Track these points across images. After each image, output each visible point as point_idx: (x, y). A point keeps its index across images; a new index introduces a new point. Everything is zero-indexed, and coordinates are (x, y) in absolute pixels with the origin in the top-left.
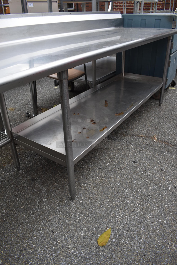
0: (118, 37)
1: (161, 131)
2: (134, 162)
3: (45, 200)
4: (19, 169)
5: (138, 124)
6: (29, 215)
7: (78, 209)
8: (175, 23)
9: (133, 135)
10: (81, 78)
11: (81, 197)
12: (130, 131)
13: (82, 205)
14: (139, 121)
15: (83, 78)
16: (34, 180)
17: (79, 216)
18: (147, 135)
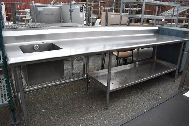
0: (155, 39)
1: (167, 93)
2: (143, 104)
3: (94, 106)
4: (87, 92)
5: (155, 87)
6: (86, 110)
7: (107, 113)
8: (188, 35)
9: (149, 92)
10: (130, 57)
11: (110, 110)
12: (149, 90)
13: (110, 113)
14: (157, 86)
15: (131, 58)
16: (92, 98)
17: (107, 116)
18: (158, 94)
